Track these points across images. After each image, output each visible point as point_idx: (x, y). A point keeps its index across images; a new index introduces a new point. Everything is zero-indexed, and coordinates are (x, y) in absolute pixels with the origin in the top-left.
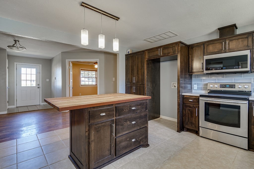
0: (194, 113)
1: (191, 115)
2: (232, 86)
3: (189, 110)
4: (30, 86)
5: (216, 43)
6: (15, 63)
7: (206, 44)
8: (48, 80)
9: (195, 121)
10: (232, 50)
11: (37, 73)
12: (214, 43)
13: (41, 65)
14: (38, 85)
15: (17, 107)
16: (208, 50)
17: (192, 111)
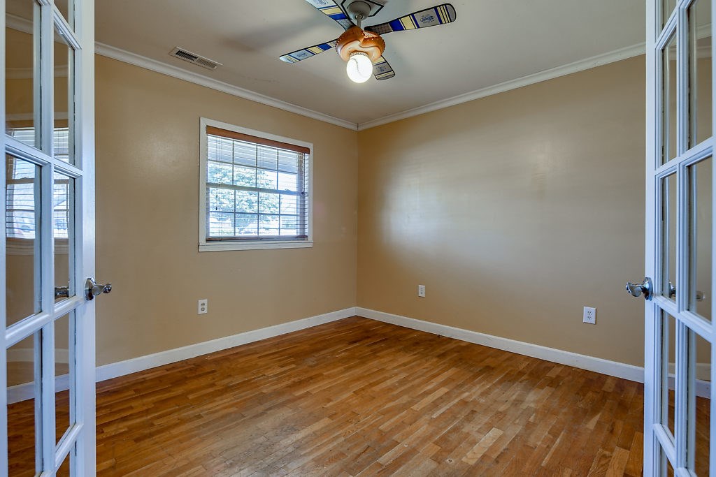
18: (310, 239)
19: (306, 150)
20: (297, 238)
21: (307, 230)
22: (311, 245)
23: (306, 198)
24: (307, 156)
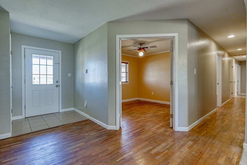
4: (46, 84)
6: (23, 47)
8: (69, 75)
11: (55, 64)
13: (61, 51)
14: (57, 82)
15: (25, 118)
18: (128, 82)
19: (127, 63)
20: (126, 82)
21: (128, 80)
22: (128, 84)
23: (127, 73)
24: (127, 64)
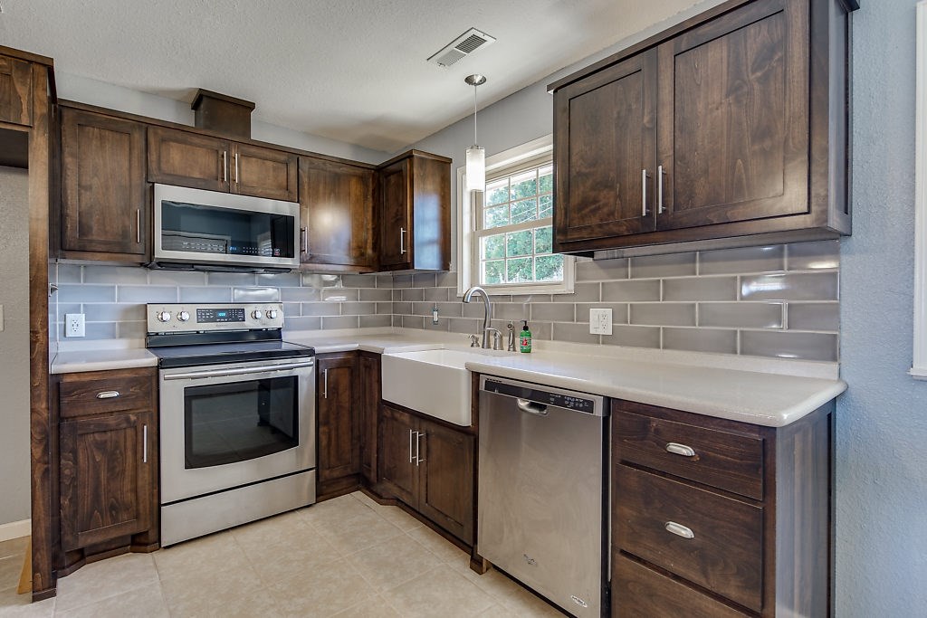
0: (129, 453)
1: (111, 469)
2: (236, 315)
3: (101, 446)
5: (196, 145)
7: (156, 133)
9: (135, 490)
10: (248, 190)
12: (191, 144)
16: (163, 160)
17: (117, 448)
